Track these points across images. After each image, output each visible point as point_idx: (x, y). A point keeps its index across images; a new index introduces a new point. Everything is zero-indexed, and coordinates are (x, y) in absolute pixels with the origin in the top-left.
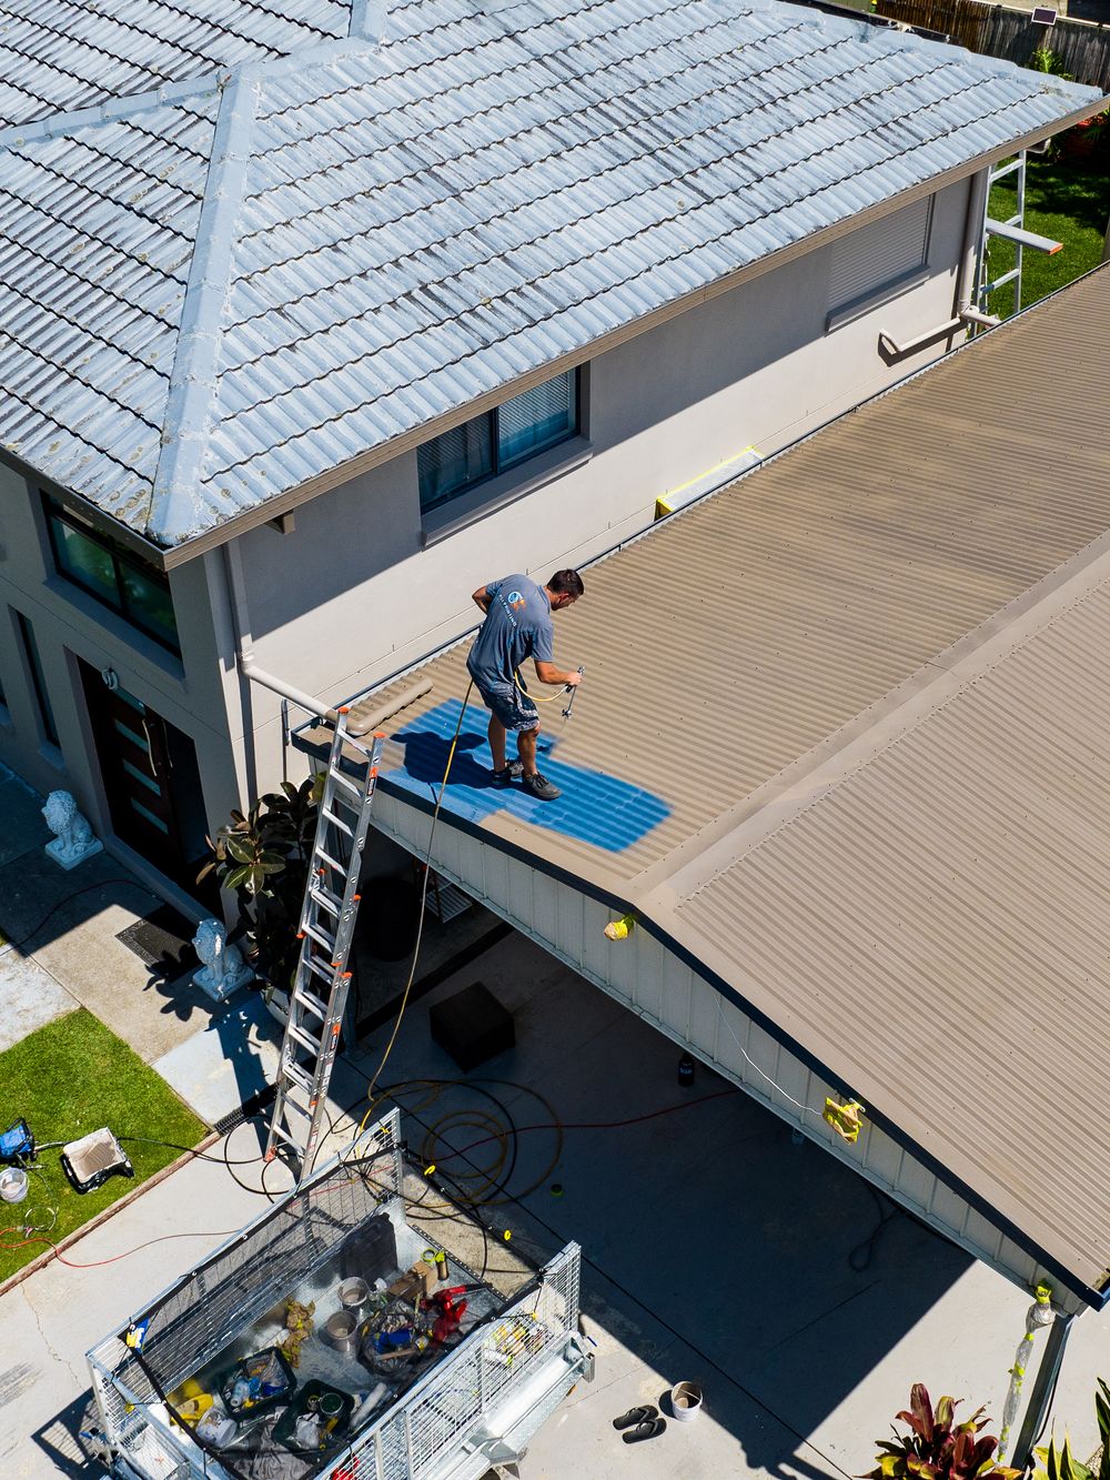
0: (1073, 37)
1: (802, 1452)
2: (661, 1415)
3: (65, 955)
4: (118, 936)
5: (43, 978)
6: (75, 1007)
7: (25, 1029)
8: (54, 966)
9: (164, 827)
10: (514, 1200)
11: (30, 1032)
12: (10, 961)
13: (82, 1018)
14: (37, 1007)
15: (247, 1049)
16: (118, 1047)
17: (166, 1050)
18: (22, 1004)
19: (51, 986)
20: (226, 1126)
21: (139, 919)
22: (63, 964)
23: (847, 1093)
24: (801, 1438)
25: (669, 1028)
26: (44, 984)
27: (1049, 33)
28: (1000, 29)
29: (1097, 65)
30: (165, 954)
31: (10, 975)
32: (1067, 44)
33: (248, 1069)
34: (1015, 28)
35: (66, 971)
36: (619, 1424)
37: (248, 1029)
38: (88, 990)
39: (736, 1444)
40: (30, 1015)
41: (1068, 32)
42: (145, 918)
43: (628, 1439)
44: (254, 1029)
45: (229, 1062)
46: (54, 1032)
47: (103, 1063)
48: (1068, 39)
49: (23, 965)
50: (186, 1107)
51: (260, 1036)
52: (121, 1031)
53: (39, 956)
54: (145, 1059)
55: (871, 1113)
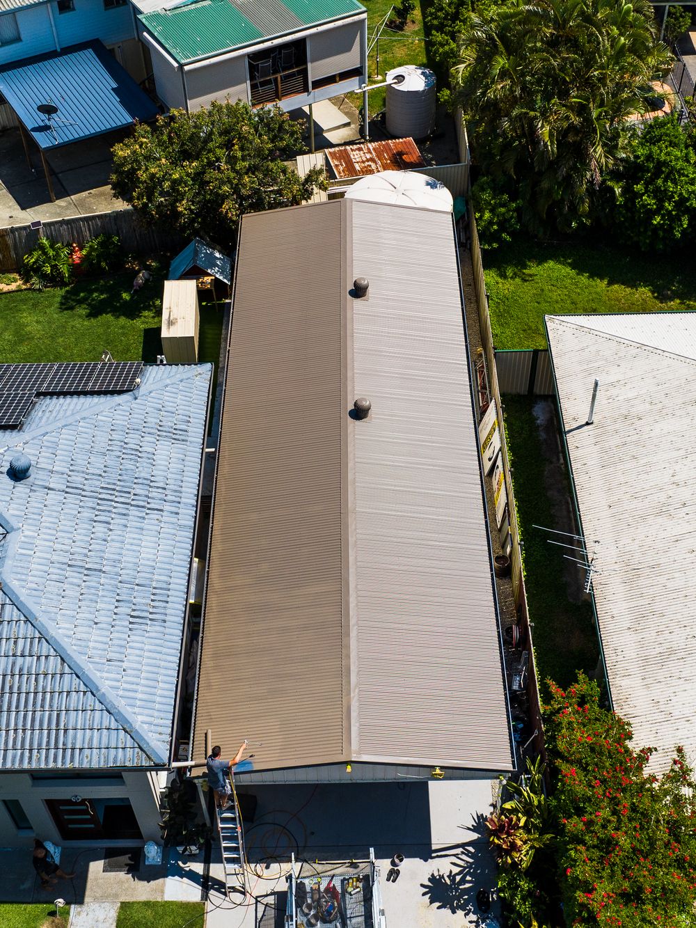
0: (52, 227)
1: (434, 847)
2: (396, 868)
3: (95, 892)
4: (103, 872)
5: (97, 905)
6: (119, 905)
7: (112, 924)
8: (95, 899)
9: (92, 826)
10: (304, 847)
11: (115, 924)
12: (79, 909)
13: (124, 906)
14: (107, 915)
15: (185, 871)
16: (147, 904)
17: (163, 892)
18: (101, 918)
19: (103, 905)
20: (205, 897)
21: (103, 861)
22: (98, 895)
23: (433, 767)
24: (430, 844)
25: (367, 780)
26: (100, 906)
27: (41, 230)
28: (17, 236)
29: (69, 234)
30: (127, 865)
31: (85, 913)
32: (51, 231)
33: (192, 876)
34: (24, 233)
35: (101, 897)
36: (388, 880)
37: (178, 864)
38: (116, 896)
39: (418, 859)
40: (108, 919)
41: (50, 227)
42: (105, 858)
43: (394, 881)
44: (180, 863)
45: (184, 879)
46: (122, 917)
47: (149, 913)
48: (51, 229)
49: (85, 907)
50: (189, 903)
51: (184, 863)
52: (143, 898)
53: (87, 899)
54: (160, 900)
55: (442, 768)
